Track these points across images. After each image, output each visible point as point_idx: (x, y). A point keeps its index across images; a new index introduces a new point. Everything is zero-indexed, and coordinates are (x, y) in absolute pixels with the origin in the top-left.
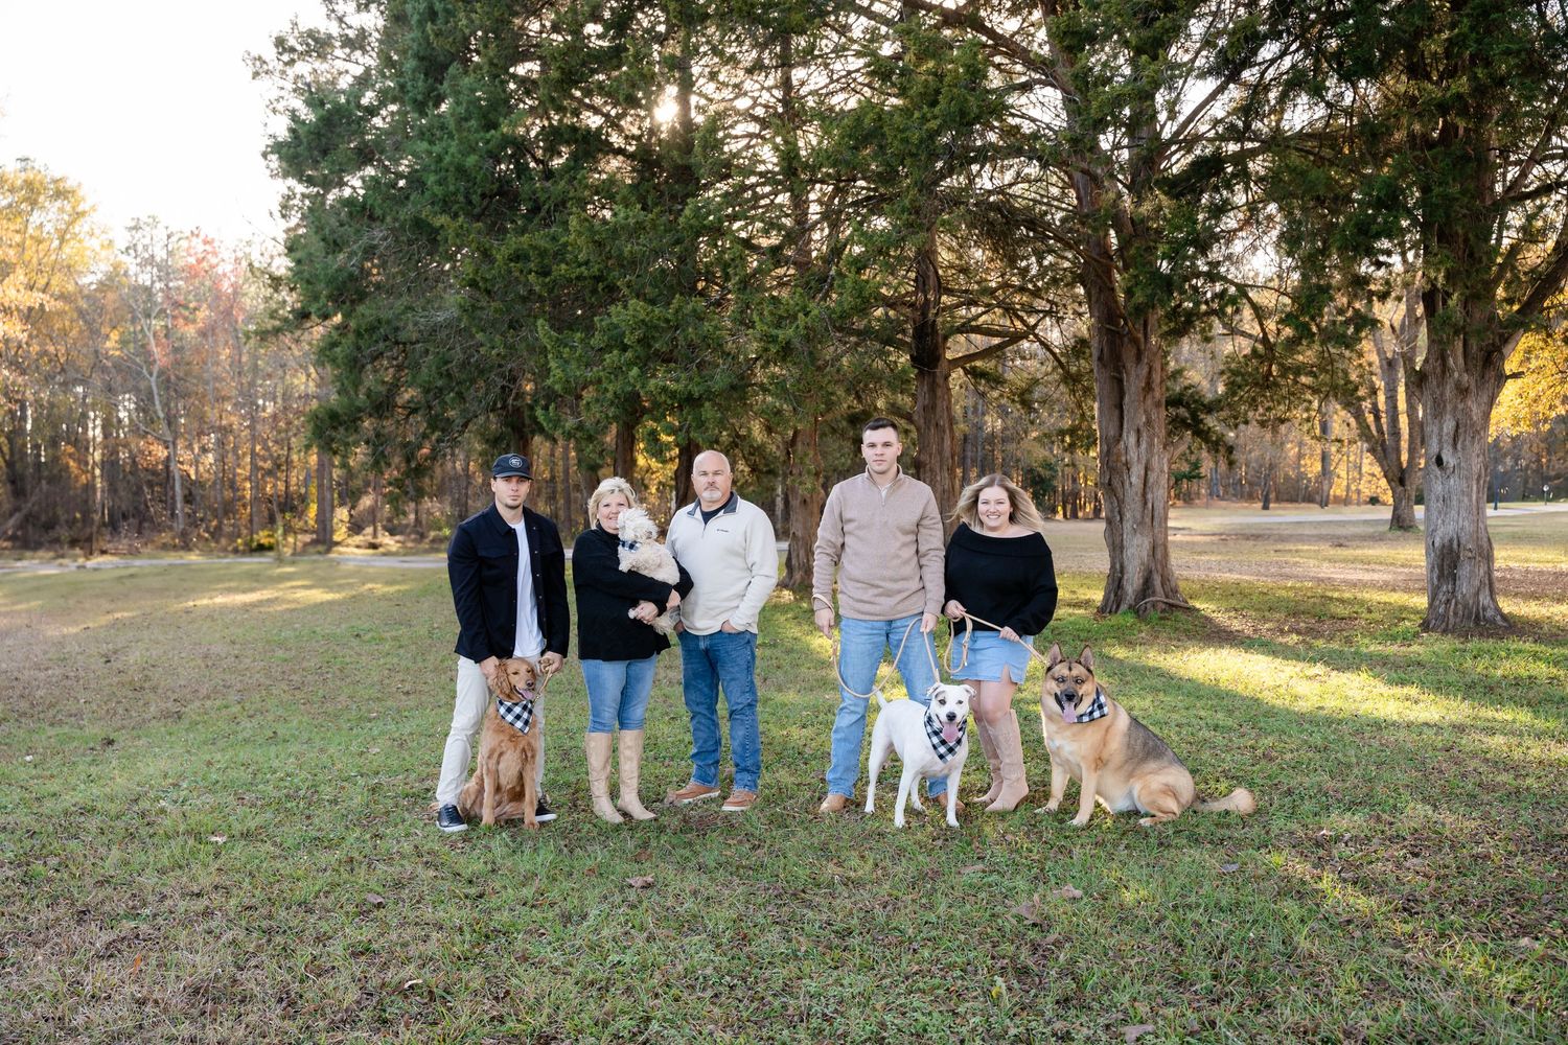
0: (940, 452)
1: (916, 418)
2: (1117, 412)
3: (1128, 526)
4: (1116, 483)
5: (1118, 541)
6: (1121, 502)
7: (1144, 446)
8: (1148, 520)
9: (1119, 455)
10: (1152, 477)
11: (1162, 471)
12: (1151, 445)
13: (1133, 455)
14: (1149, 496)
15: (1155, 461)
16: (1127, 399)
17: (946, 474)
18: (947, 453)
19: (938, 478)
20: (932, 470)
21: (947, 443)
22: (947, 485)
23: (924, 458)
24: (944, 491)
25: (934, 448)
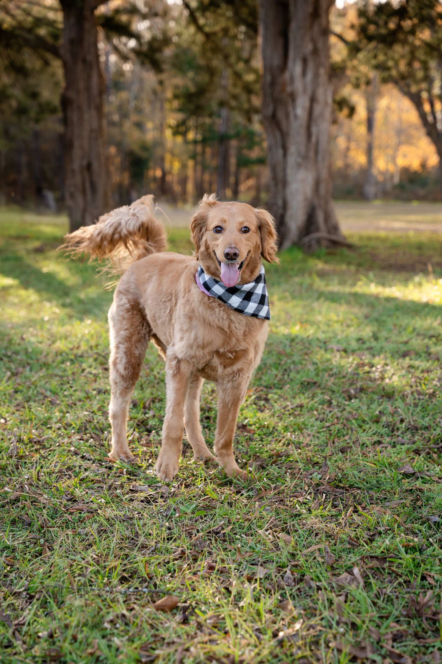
0: (88, 89)
1: (62, 51)
2: (281, 42)
3: (292, 160)
4: (281, 115)
5: (280, 175)
6: (284, 136)
7: (310, 76)
8: (312, 154)
9: (284, 85)
10: (317, 109)
11: (326, 103)
12: (316, 75)
13: (298, 85)
14: (314, 129)
15: (320, 94)
16: (293, 26)
17: (94, 113)
18: (95, 90)
19: (86, 116)
20: (80, 108)
21: (95, 80)
22: (95, 124)
23: (71, 94)
24: (92, 131)
25: (81, 85)
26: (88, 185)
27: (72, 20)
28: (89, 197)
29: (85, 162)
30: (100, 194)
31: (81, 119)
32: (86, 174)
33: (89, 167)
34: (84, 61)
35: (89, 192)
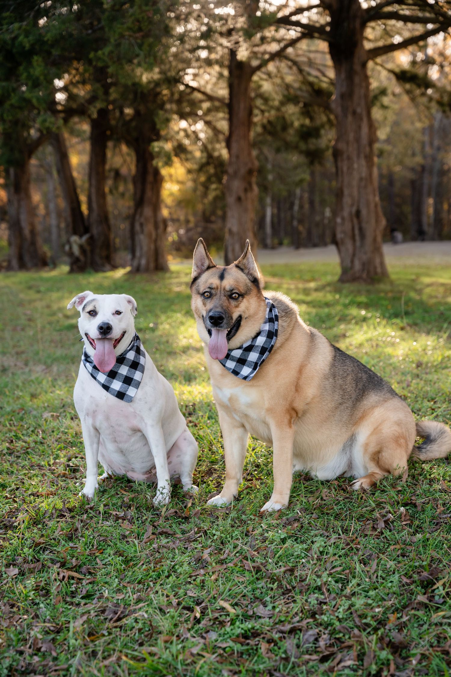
17: (363, 162)
18: (365, 139)
19: (356, 166)
20: (349, 158)
21: (365, 130)
22: (364, 172)
23: (342, 146)
24: (361, 179)
25: (351, 136)
26: (357, 232)
27: (343, 76)
28: (358, 243)
29: (354, 210)
30: (369, 239)
31: (350, 168)
32: (355, 221)
33: (358, 213)
34: (354, 113)
35: (357, 238)
